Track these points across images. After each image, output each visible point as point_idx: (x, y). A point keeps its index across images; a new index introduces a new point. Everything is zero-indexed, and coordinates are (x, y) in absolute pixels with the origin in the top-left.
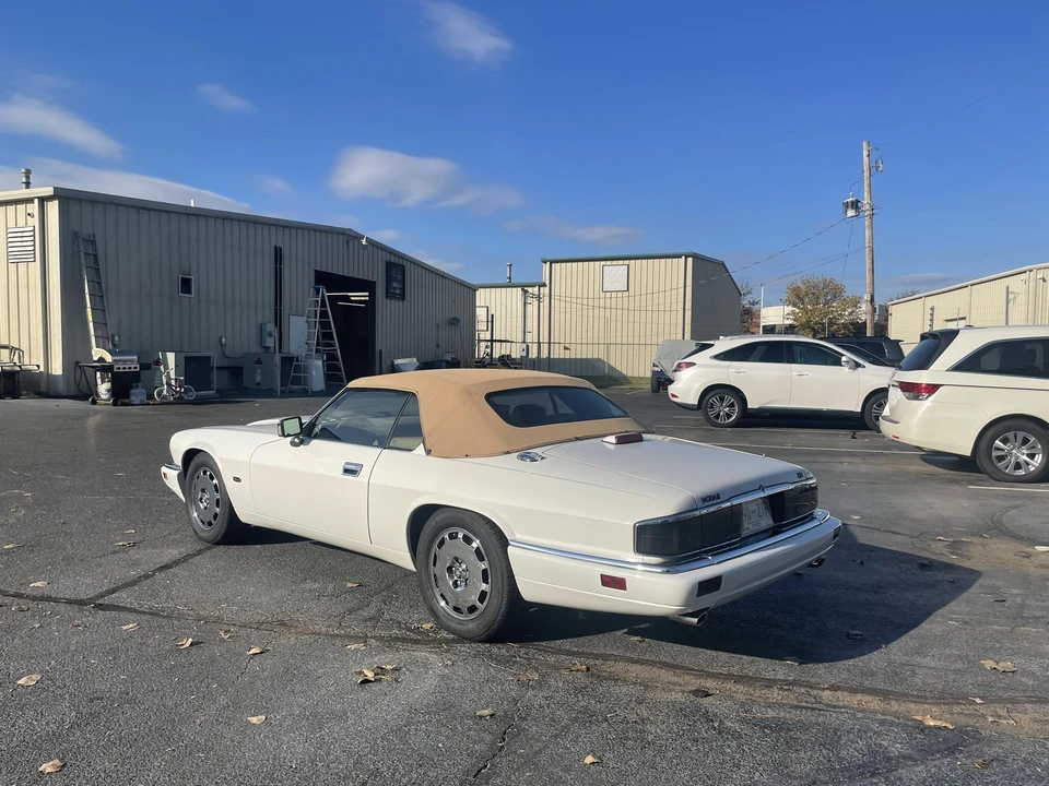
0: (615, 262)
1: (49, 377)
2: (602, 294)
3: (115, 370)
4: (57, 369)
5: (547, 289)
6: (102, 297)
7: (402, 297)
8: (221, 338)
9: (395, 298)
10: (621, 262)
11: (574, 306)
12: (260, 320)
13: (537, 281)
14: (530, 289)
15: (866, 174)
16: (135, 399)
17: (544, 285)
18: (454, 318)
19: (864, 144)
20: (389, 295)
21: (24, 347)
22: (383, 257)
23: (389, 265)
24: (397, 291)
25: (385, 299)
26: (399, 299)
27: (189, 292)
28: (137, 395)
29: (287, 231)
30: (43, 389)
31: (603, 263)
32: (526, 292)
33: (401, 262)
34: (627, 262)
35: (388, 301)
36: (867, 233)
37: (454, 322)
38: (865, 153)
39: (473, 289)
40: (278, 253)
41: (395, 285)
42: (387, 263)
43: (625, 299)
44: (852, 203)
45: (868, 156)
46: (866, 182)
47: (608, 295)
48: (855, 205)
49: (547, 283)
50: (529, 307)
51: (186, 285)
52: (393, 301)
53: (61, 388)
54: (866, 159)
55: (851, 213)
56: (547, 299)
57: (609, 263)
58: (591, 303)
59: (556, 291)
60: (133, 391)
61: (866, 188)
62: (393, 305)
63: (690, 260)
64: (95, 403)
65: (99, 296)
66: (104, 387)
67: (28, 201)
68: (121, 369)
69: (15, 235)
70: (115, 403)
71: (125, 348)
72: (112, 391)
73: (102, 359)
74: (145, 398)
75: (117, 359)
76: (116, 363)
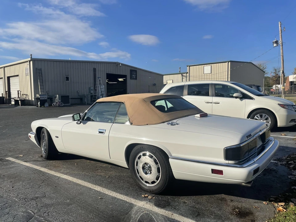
0: (207, 65)
1: (32, 101)
2: (204, 75)
3: (40, 99)
4: (33, 99)
5: (188, 74)
6: (43, 82)
7: (136, 79)
8: (78, 91)
9: (133, 79)
10: (209, 65)
11: (196, 78)
12: (89, 86)
13: (186, 72)
14: (184, 74)
15: (280, 32)
16: (45, 106)
17: (188, 73)
18: (155, 84)
19: (279, 23)
20: (131, 78)
21: (28, 95)
22: (129, 69)
23: (131, 71)
24: (134, 77)
25: (130, 80)
26: (135, 79)
27: (68, 80)
28: (47, 105)
29: (97, 64)
30: (31, 103)
31: (204, 65)
32: (183, 75)
33: (135, 69)
34: (211, 65)
35: (131, 80)
36: (281, 51)
37: (155, 85)
38: (280, 25)
39: (163, 76)
40: (95, 70)
41: (133, 76)
42: (131, 70)
43: (211, 76)
44: (275, 42)
45: (281, 26)
46: (280, 35)
47: (205, 75)
48: (277, 42)
49: (188, 72)
50: (183, 79)
51: (67, 79)
52: (133, 80)
53: (34, 103)
54: (280, 27)
55: (275, 45)
56: (188, 77)
57: (206, 65)
58: (201, 77)
59: (191, 75)
60: (45, 104)
61: (280, 37)
62: (133, 81)
63: (229, 63)
64: (37, 107)
65: (42, 82)
66: (39, 103)
67: (27, 62)
68: (42, 99)
69: (26, 69)
70: (41, 107)
71: (50, 94)
72: (40, 104)
73: (38, 97)
74: (48, 106)
75: (41, 96)
76: (41, 97)
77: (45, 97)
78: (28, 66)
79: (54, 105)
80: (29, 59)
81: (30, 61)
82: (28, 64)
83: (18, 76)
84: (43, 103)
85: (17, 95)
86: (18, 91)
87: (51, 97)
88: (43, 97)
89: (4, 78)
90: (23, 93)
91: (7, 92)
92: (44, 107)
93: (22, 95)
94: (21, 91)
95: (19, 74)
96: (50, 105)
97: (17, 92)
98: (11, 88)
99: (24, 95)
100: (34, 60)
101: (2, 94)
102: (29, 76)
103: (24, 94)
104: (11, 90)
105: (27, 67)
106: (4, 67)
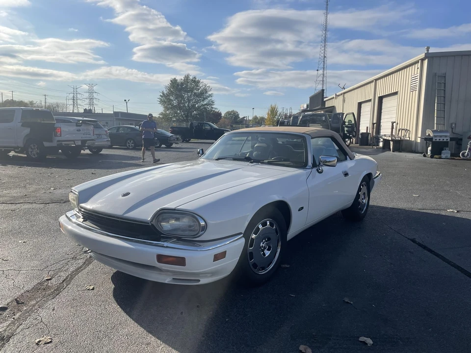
1: (416, 143)
3: (434, 140)
4: (419, 140)
16: (443, 156)
21: (411, 130)
28: (446, 153)
30: (413, 148)
53: (419, 149)
60: (443, 152)
64: (425, 156)
65: (442, 104)
66: (430, 148)
67: (417, 62)
68: (438, 140)
69: (414, 79)
70: (432, 157)
71: (458, 130)
72: (432, 151)
73: (429, 135)
74: (449, 156)
75: (436, 134)
76: (435, 136)
77: (446, 136)
78: (419, 70)
79: (463, 155)
80: (422, 56)
81: (423, 60)
82: (419, 66)
83: (396, 93)
84: (438, 148)
85: (391, 130)
86: (393, 123)
87: (459, 137)
88: (441, 136)
89: (372, 100)
90: (401, 127)
91: (375, 125)
92: (440, 158)
93: (399, 131)
94: (397, 124)
95: (399, 90)
96: (455, 155)
97: (391, 124)
98: (382, 117)
99: (402, 130)
100: (433, 57)
101: (367, 127)
102: (417, 92)
103: (403, 128)
104: (382, 121)
105: (416, 73)
106: (376, 80)
